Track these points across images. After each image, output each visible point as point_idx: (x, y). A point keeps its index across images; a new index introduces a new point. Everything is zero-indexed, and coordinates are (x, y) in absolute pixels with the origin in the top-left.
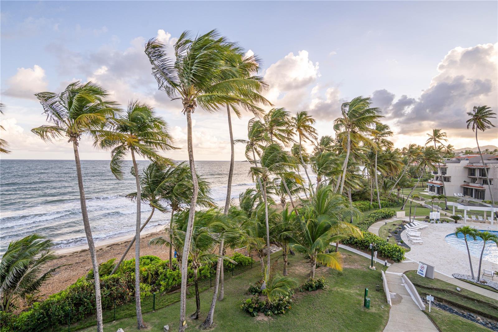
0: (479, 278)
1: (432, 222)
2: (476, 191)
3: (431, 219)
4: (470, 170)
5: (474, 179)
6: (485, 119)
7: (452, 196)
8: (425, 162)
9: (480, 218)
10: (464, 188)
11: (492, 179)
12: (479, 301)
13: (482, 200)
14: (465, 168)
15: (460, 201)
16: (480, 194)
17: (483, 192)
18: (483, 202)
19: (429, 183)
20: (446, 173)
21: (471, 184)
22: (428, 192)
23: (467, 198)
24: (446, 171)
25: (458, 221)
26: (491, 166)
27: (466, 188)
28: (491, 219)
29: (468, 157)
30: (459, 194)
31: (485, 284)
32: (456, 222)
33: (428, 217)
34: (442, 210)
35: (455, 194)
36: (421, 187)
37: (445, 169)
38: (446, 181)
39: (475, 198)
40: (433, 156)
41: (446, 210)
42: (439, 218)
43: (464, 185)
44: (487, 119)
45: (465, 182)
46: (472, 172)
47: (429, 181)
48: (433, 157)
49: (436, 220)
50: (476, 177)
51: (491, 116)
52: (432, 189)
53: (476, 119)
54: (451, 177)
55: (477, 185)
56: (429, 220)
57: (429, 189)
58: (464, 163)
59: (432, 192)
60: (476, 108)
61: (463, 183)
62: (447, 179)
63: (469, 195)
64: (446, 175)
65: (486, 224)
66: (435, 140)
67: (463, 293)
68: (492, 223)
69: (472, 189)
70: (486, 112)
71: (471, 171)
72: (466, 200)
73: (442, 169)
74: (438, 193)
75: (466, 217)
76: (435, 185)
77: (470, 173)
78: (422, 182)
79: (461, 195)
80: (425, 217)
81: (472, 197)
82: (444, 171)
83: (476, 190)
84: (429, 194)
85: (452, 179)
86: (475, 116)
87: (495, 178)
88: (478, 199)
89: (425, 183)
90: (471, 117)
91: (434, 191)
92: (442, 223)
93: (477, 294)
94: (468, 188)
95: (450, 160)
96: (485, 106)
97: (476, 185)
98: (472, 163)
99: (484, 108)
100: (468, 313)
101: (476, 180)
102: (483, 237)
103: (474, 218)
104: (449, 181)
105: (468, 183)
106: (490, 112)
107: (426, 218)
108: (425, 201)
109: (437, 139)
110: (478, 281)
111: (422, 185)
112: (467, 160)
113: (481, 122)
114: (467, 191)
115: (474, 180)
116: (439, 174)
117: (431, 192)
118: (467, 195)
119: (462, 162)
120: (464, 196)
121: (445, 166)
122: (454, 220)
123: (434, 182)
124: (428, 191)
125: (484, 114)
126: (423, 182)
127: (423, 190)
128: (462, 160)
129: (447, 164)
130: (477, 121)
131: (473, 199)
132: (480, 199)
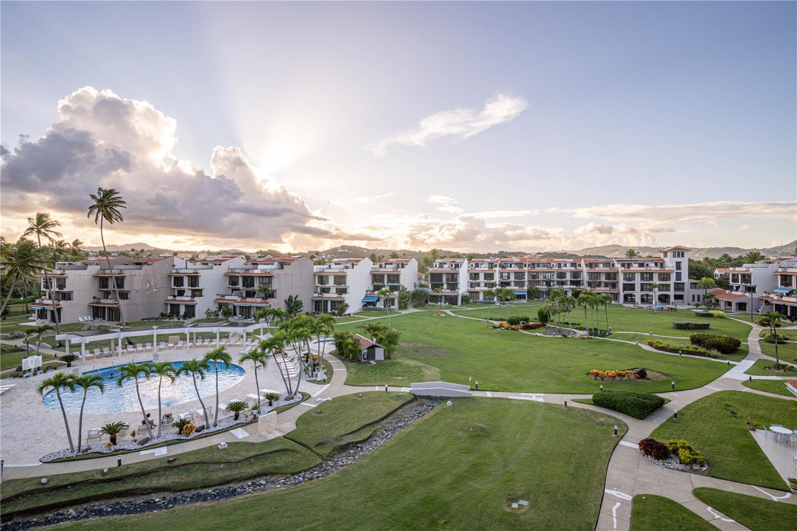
0: (79, 447)
1: (27, 374)
2: (110, 310)
3: (25, 371)
4: (101, 279)
5: (107, 293)
6: (113, 209)
7: (76, 321)
8: (17, 269)
9: (106, 351)
10: (94, 307)
11: (129, 291)
12: (73, 485)
13: (117, 322)
14: (95, 277)
15: (86, 327)
16: (114, 314)
17: (117, 311)
18: (118, 325)
19: (37, 304)
20: (64, 287)
21: (103, 301)
22: (35, 321)
23: (98, 322)
24: (65, 283)
25: (72, 363)
26: (127, 273)
27: (96, 307)
28: (119, 349)
29: (99, 260)
30: (86, 318)
31: (89, 451)
32: (69, 365)
33: (20, 369)
34: (53, 348)
35: (80, 319)
36: (23, 313)
37: (63, 280)
38: (65, 299)
39: (109, 320)
40: (32, 258)
41: (59, 348)
42: (41, 365)
43: (94, 303)
44: (117, 208)
45: (94, 298)
46: (104, 283)
47: (37, 301)
48: (32, 261)
49: (35, 369)
50: (109, 289)
51: (120, 204)
52: (42, 314)
53: (101, 206)
54: (72, 292)
55: (111, 301)
56: (20, 373)
57: (36, 315)
58: (93, 269)
59: (42, 320)
60: (102, 191)
61: (92, 300)
62: (67, 296)
63: (101, 318)
64: (65, 290)
65: (112, 358)
66: (39, 232)
67: (52, 484)
68: (120, 354)
69: (104, 308)
70: (115, 198)
71: (103, 281)
72: (94, 327)
73: (58, 279)
74: (53, 319)
75: (85, 353)
76: (46, 307)
77: (101, 283)
78: (25, 305)
79: (90, 318)
80: (15, 369)
81: (105, 319)
82: (62, 284)
83: (109, 308)
84: (37, 323)
85: (75, 296)
86: (100, 201)
87: (132, 290)
88: (112, 321)
89: (31, 306)
90: (95, 203)
91: (46, 318)
92: (45, 372)
93: (73, 474)
94: (100, 307)
95: (72, 264)
96: (114, 190)
97: (108, 302)
98: (104, 270)
99: (111, 192)
100: (55, 513)
101: (110, 294)
102: (83, 384)
103: (97, 352)
104: (70, 299)
105: (99, 299)
106: (120, 200)
107: (17, 371)
108: (24, 339)
109: (43, 230)
110: (80, 452)
111: (25, 309)
112: (97, 264)
113: (108, 212)
114: (97, 311)
115: (107, 295)
116: (55, 288)
117: (40, 321)
118: (98, 317)
119: (89, 267)
120: (94, 319)
121: (64, 274)
122: (67, 363)
123: (45, 302)
124: (36, 318)
125: (111, 201)
126: (28, 304)
127: (26, 319)
128: (90, 265)
129: (66, 272)
130: (103, 210)
131: (106, 323)
132: (115, 321)
